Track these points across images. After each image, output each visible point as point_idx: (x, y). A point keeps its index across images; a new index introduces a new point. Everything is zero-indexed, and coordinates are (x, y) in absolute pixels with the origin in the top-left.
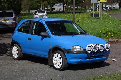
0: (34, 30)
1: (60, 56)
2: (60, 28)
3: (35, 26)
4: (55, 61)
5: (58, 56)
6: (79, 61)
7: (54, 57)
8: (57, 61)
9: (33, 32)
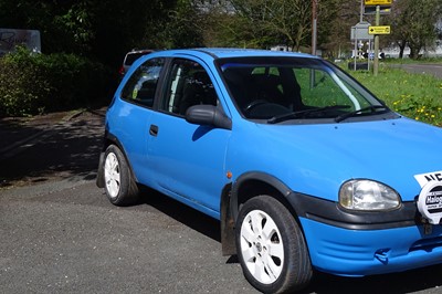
0: (173, 96)
1: (271, 225)
2: (280, 87)
3: (178, 77)
4: (250, 245)
5: (264, 221)
6: (376, 262)
7: (245, 225)
8: (258, 247)
9: (171, 103)
